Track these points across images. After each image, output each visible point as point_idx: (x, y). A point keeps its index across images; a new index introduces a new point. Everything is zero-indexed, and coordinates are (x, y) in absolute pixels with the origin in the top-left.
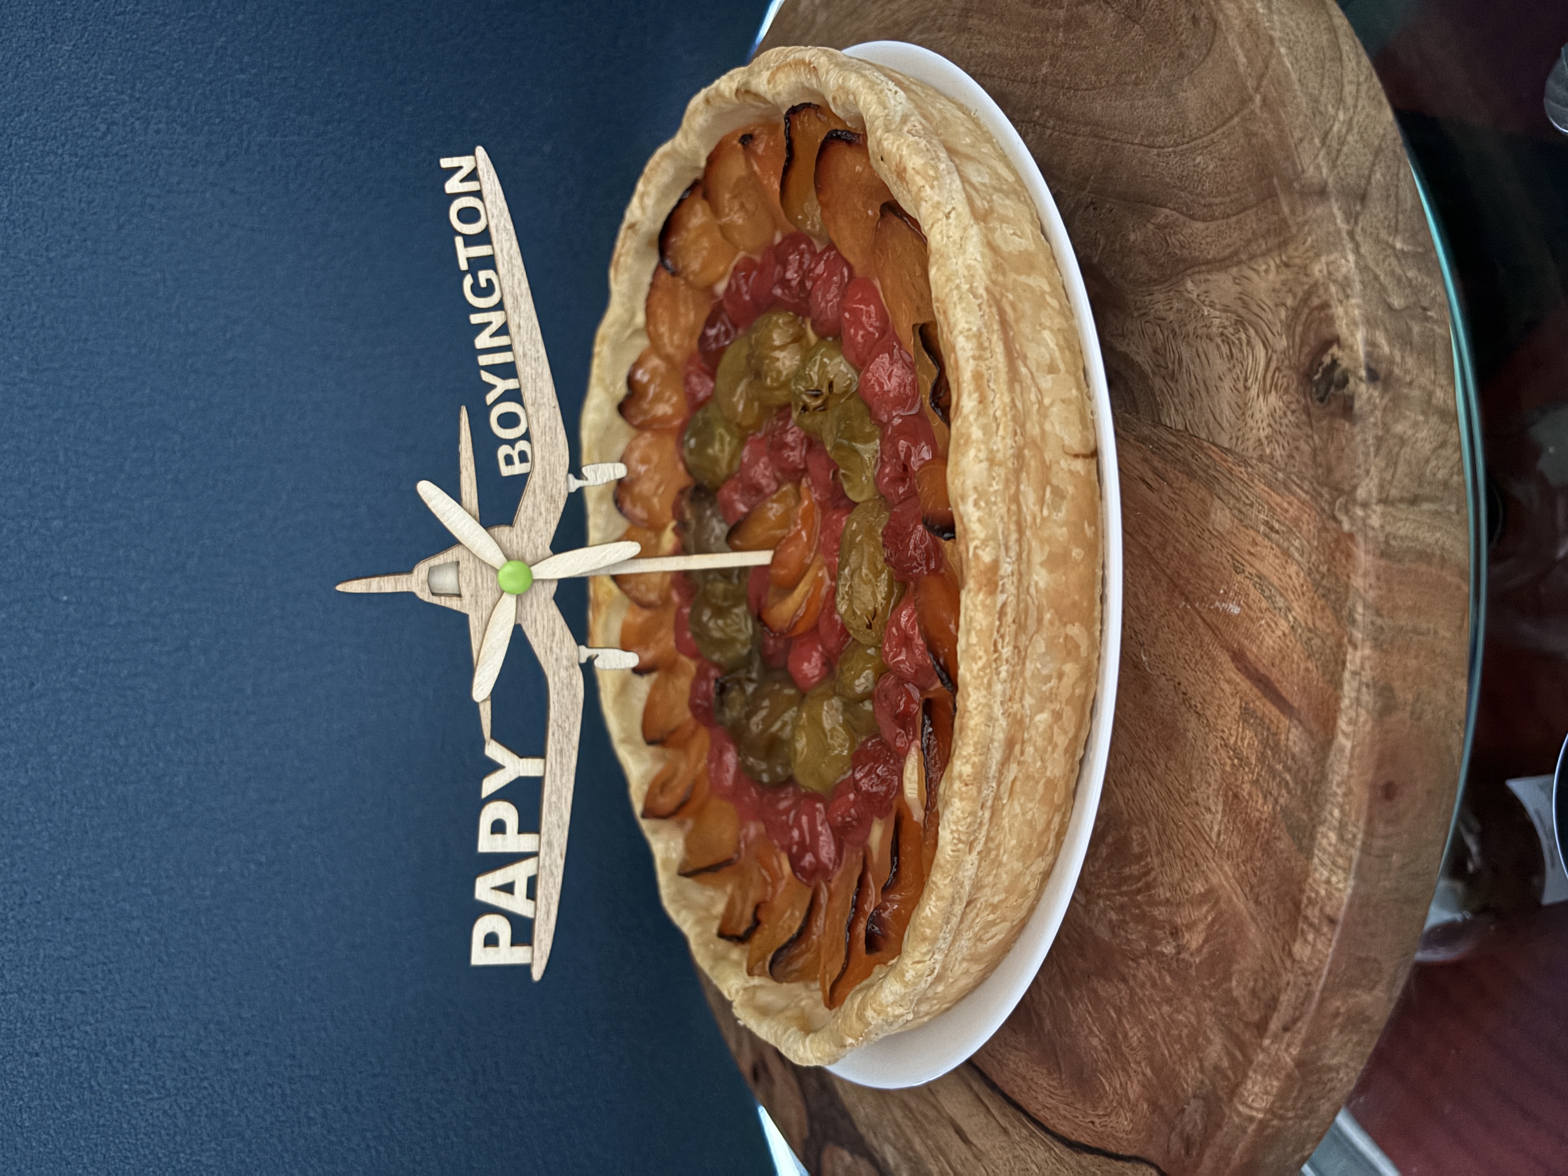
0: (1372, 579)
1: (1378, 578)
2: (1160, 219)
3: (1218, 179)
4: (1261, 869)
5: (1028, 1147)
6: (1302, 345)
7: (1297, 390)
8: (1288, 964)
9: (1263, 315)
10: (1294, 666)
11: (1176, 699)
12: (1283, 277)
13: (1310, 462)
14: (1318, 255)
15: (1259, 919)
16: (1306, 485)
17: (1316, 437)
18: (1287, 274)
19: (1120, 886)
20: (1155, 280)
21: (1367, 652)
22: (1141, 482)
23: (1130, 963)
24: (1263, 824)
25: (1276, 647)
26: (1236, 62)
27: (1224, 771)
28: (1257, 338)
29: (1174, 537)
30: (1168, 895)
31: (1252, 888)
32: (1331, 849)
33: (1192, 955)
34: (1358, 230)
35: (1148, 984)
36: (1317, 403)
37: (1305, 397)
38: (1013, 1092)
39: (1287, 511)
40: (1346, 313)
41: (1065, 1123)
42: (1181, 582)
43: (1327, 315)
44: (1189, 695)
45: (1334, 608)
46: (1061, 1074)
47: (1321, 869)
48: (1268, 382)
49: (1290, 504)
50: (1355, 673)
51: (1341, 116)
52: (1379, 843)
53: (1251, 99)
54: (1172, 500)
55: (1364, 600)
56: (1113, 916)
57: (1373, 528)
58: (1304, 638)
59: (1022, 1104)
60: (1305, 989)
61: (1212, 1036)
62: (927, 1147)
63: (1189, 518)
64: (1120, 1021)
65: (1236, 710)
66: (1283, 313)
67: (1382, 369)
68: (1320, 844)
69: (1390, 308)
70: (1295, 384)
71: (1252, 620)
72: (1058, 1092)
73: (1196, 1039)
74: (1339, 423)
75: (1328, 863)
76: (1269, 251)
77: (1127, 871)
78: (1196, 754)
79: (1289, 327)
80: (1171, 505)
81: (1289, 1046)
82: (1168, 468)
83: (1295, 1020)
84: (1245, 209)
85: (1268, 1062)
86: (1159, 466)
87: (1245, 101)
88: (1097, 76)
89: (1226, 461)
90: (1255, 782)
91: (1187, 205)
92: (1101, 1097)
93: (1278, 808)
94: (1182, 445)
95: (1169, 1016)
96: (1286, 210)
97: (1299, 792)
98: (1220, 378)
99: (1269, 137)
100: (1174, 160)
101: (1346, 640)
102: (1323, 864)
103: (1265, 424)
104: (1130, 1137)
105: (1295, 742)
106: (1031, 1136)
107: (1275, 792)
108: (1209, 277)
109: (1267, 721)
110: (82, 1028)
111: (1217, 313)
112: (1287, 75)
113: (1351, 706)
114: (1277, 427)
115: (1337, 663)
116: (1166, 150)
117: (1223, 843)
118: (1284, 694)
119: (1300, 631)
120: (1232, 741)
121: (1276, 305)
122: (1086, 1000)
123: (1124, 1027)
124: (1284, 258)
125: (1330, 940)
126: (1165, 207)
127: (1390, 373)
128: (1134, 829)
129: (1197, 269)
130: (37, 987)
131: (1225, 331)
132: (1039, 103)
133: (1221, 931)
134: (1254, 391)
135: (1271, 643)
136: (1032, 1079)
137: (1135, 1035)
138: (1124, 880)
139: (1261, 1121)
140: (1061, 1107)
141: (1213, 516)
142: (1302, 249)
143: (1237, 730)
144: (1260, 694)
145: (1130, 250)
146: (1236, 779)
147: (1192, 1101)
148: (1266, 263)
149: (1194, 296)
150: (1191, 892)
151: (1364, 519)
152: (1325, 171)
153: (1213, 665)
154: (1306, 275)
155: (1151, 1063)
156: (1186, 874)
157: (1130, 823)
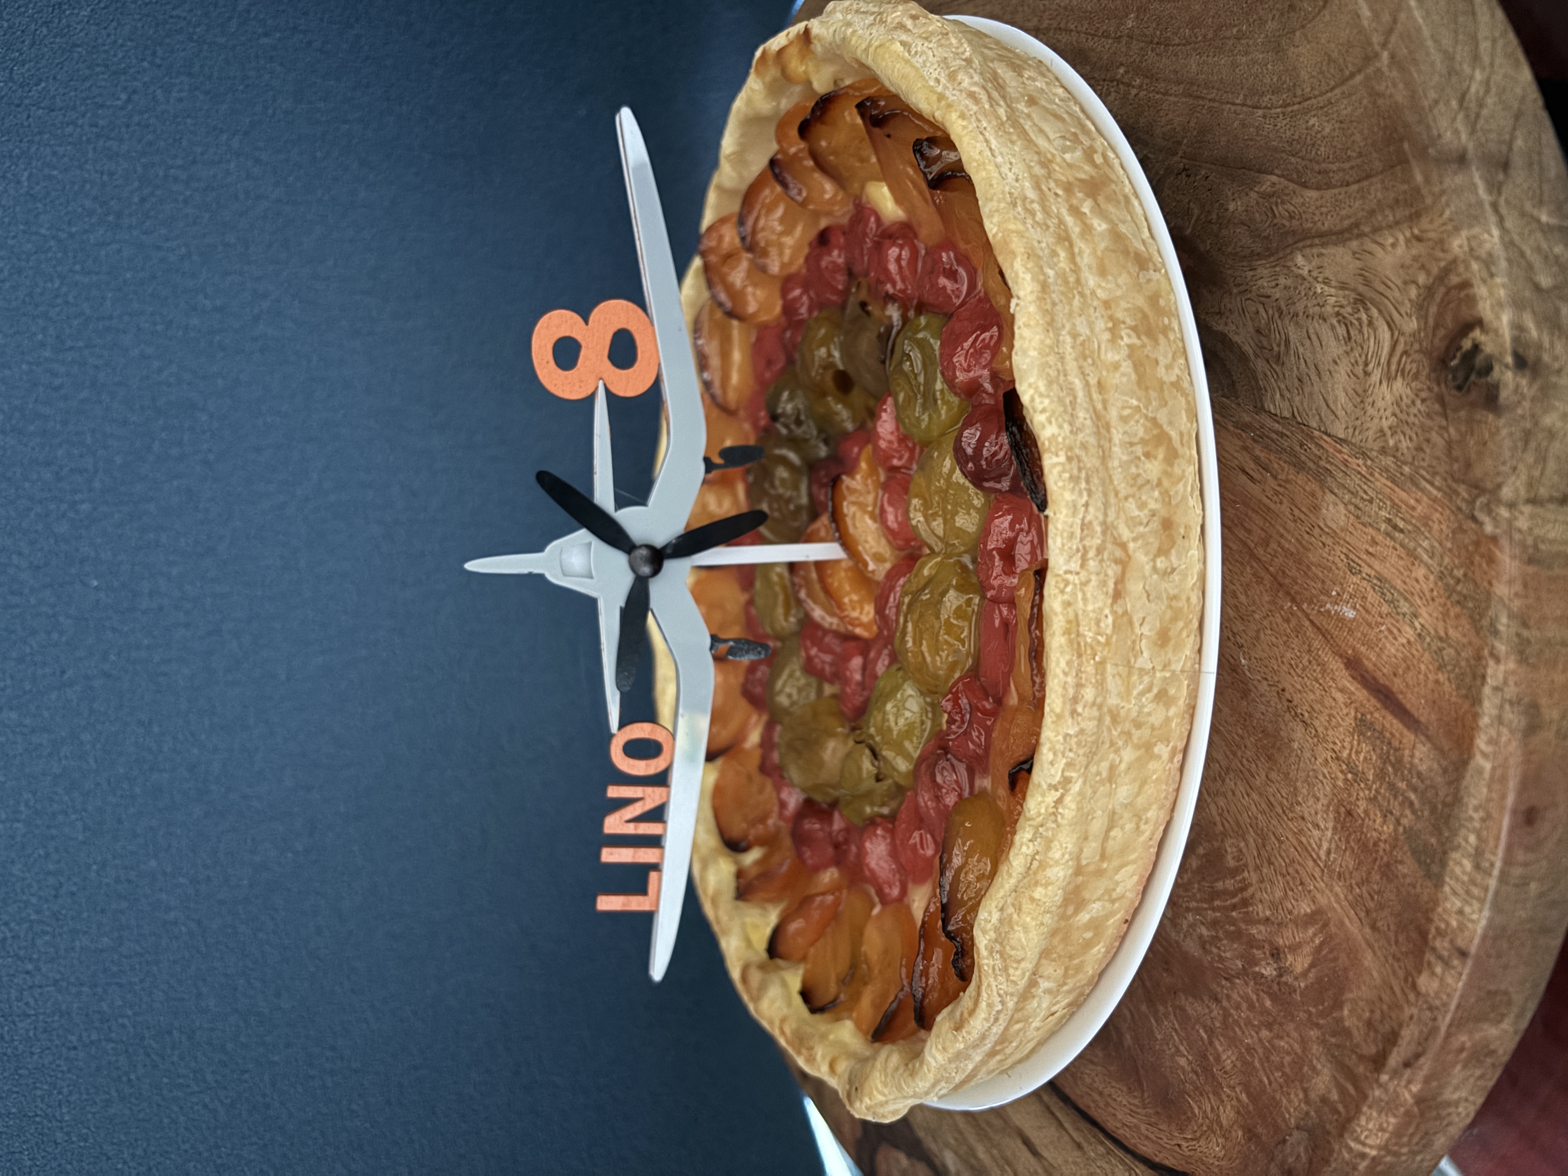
0: (1518, 587)
1: (1525, 586)
2: (1265, 187)
3: (1335, 143)
4: (1379, 892)
5: (1105, 1165)
6: (1437, 326)
7: (1428, 377)
8: (1412, 997)
9: (1388, 293)
10: (1421, 677)
11: (1279, 706)
12: (1414, 252)
13: (1444, 457)
14: (1457, 229)
15: (1376, 945)
16: (1438, 481)
17: (1452, 430)
18: (1418, 249)
19: (1212, 900)
20: (1258, 254)
21: (1512, 665)
22: (1240, 473)
23: (1224, 982)
24: (1382, 845)
25: (1400, 655)
26: (1359, 16)
27: (1335, 786)
28: (1381, 320)
29: (1278, 532)
30: (1268, 913)
31: (1368, 912)
32: (1466, 878)
33: (1296, 979)
34: (1502, 201)
35: (1244, 1006)
36: (1454, 392)
37: (1439, 384)
38: (1089, 1107)
39: (1413, 508)
40: (1491, 293)
41: (1146, 1143)
42: (1287, 581)
43: (1467, 296)
44: (1295, 703)
45: (1471, 617)
46: (1143, 1092)
47: (1453, 899)
48: (1393, 367)
49: (1417, 500)
50: (1496, 689)
51: (1478, 76)
52: (1517, 871)
53: (1377, 55)
54: (1277, 493)
55: (1509, 609)
56: (1204, 931)
57: (1520, 531)
58: (1434, 648)
59: (1099, 1120)
60: (1430, 1024)
61: (1319, 1067)
62: (992, 1156)
63: (1296, 512)
64: (1211, 1043)
65: (1350, 721)
66: (1413, 292)
67: (1531, 355)
68: (1452, 871)
69: (1537, 288)
70: (1427, 370)
71: (1369, 625)
72: (1139, 1110)
73: (1301, 1069)
74: (1479, 414)
75: (1461, 891)
76: (1397, 223)
77: (1220, 885)
78: (1301, 765)
79: (1421, 308)
80: (1275, 498)
81: (1409, 1082)
82: (1272, 458)
83: (1417, 1056)
84: (1368, 177)
85: (1386, 1098)
86: (1262, 455)
87: (1369, 58)
88: (1193, 29)
89: (1340, 452)
90: (1372, 800)
91: (1298, 172)
92: (1189, 1119)
93: (1401, 829)
94: (1288, 433)
95: (1269, 1042)
96: (1419, 178)
97: (1426, 813)
98: (1335, 362)
99: (1399, 98)
100: (1281, 123)
101: (1486, 652)
102: (1455, 893)
103: (1388, 413)
104: (1221, 1163)
105: (1421, 760)
106: (1108, 1153)
107: (1397, 813)
108: (1324, 251)
109: (1388, 735)
110: (120, 1021)
111: (1333, 291)
112: (1419, 30)
113: (1491, 725)
114: (1403, 417)
115: (1474, 677)
116: (1273, 111)
117: (1334, 862)
118: (1408, 706)
119: (1428, 639)
120: (1345, 754)
121: (1405, 283)
122: (1172, 1017)
123: (1215, 1049)
124: (1416, 231)
125: (1461, 974)
126: (1272, 174)
127: (1539, 360)
128: (1229, 842)
129: (1308, 242)
130: (72, 980)
131: (1342, 311)
132: (1123, 59)
133: (1331, 956)
134: (1376, 377)
135: (1393, 651)
136: (1110, 1095)
137: (1229, 1058)
138: (1216, 894)
139: (1374, 1158)
140: (1143, 1127)
141: (1324, 511)
142: (1438, 222)
143: (1351, 743)
144: (1379, 705)
145: (1229, 221)
146: (1350, 795)
147: (1295, 1133)
148: (1393, 236)
149: (1305, 272)
150: (1296, 912)
151: (1510, 522)
152: (1464, 137)
153: (1324, 671)
154: (1443, 251)
155: (1247, 1088)
156: (1290, 893)
157: (1224, 834)
